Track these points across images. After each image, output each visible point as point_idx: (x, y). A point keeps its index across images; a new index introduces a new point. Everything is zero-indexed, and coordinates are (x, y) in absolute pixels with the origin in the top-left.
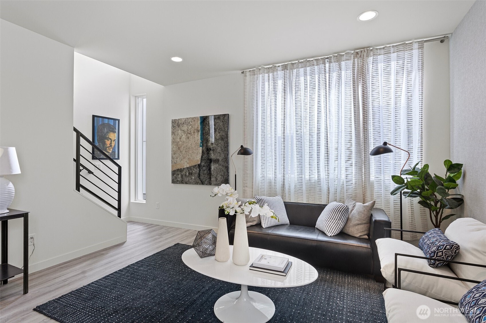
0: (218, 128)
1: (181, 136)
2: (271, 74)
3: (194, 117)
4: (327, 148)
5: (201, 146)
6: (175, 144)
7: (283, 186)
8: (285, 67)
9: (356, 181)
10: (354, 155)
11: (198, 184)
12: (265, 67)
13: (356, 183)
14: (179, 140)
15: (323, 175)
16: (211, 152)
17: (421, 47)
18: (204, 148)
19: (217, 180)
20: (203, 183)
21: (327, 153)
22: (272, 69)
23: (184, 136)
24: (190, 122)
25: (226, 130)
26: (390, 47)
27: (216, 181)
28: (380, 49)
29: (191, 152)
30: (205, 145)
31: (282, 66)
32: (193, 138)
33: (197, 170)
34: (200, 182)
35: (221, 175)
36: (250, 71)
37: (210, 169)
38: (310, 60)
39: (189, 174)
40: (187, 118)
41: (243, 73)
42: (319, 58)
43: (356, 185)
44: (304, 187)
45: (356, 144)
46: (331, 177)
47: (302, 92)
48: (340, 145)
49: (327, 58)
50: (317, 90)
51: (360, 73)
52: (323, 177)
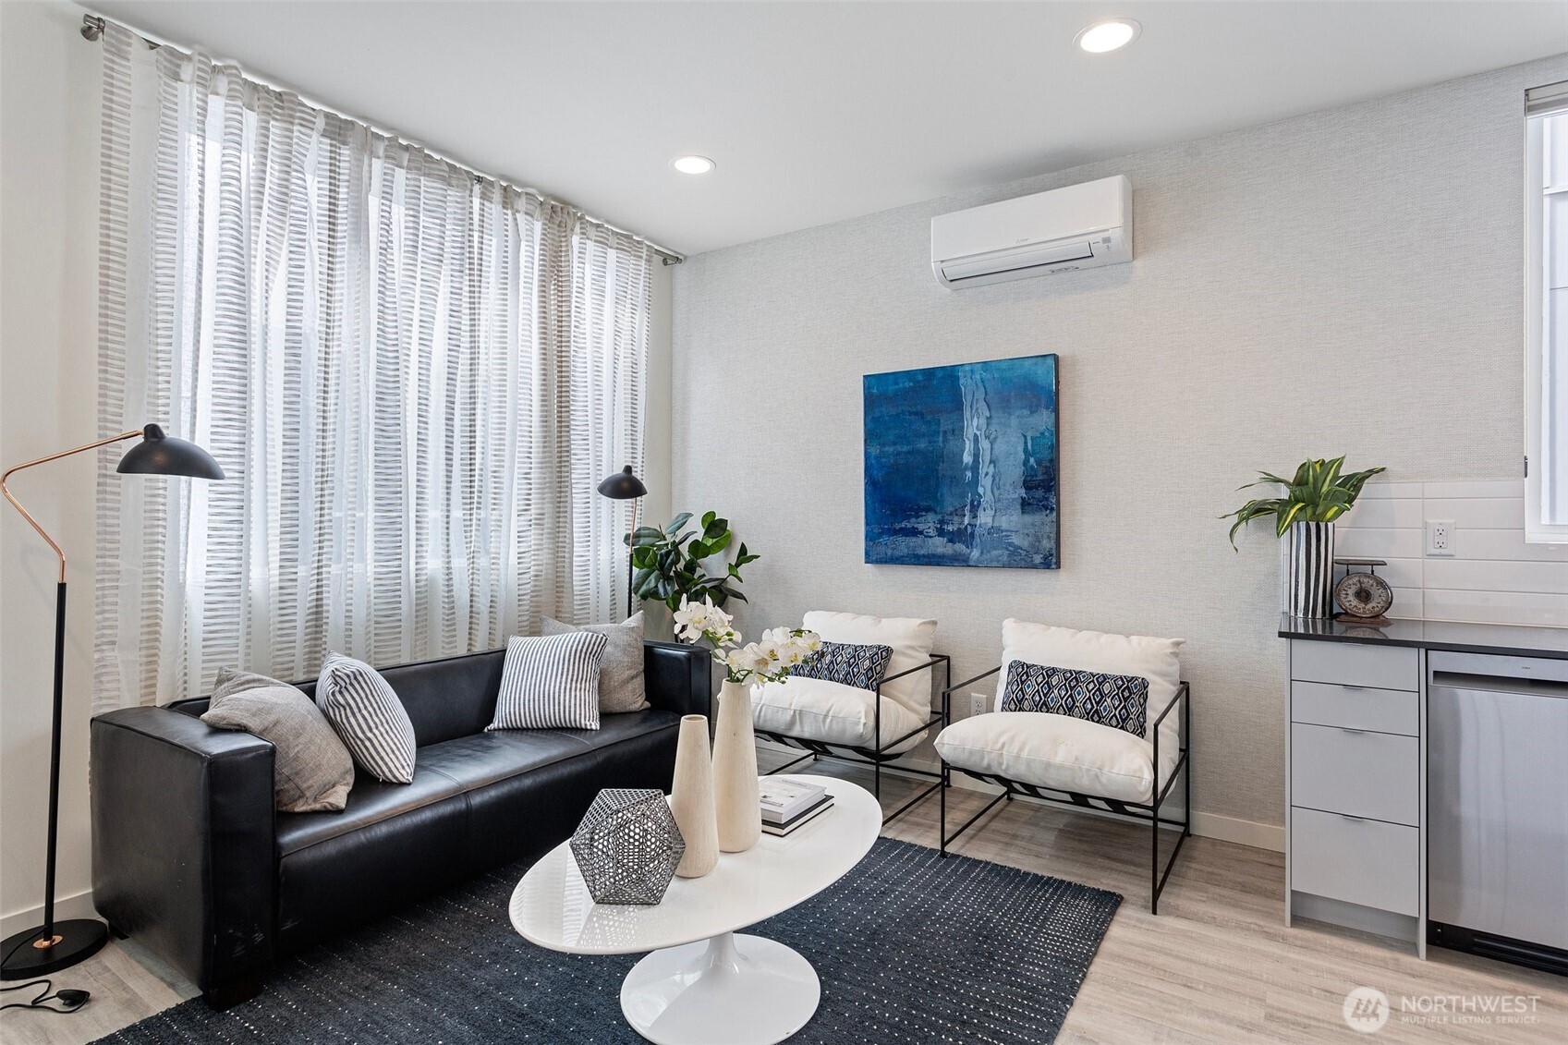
4: (471, 470)
7: (317, 613)
8: (337, 131)
10: (534, 497)
17: (649, 261)
21: (471, 487)
26: (607, 229)
28: (591, 223)
36: (154, 47)
38: (429, 156)
41: (92, 29)
42: (458, 165)
44: (404, 607)
45: (544, 463)
46: (483, 562)
47: (398, 257)
48: (507, 464)
49: (479, 180)
50: (446, 270)
51: (555, 268)
52: (459, 563)
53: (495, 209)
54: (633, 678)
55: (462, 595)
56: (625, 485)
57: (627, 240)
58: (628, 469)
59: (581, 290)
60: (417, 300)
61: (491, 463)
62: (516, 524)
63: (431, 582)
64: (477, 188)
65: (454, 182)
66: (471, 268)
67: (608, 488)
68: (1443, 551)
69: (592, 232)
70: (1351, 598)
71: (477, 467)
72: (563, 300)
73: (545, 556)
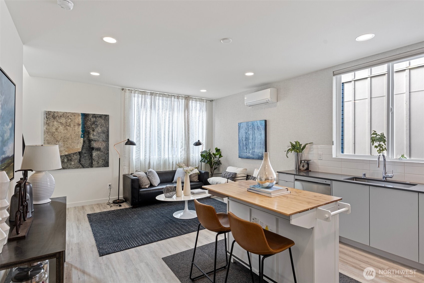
0: (100, 124)
1: (57, 127)
2: (143, 96)
3: (74, 113)
5: (82, 137)
6: (49, 134)
8: (152, 94)
9: (184, 158)
10: (183, 146)
11: (78, 168)
12: (139, 90)
14: (54, 131)
16: (92, 142)
17: (206, 102)
18: (85, 139)
19: (99, 164)
20: (83, 167)
22: (144, 93)
23: (61, 128)
24: (70, 117)
25: (108, 126)
26: (197, 98)
27: (98, 164)
28: (194, 98)
29: (70, 142)
30: (87, 136)
31: (150, 92)
32: (73, 130)
33: (77, 157)
34: (81, 166)
35: (103, 159)
36: (129, 90)
37: (91, 155)
38: (165, 94)
39: (68, 160)
40: (66, 113)
41: (123, 89)
42: (170, 94)
44: (162, 163)
45: (185, 140)
46: (174, 156)
47: (161, 110)
48: (178, 140)
49: (173, 96)
50: (168, 111)
51: (187, 107)
52: (170, 156)
53: (176, 100)
54: (195, 176)
55: (171, 162)
56: (198, 143)
57: (201, 100)
58: (199, 141)
59: (192, 110)
60: (164, 116)
61: (176, 140)
62: (180, 150)
63: (166, 159)
64: (173, 97)
65: (169, 97)
66: (172, 109)
67: (195, 144)
68: (321, 159)
69: (194, 99)
70: (301, 167)
71: (173, 141)
72: (188, 112)
73: (186, 155)
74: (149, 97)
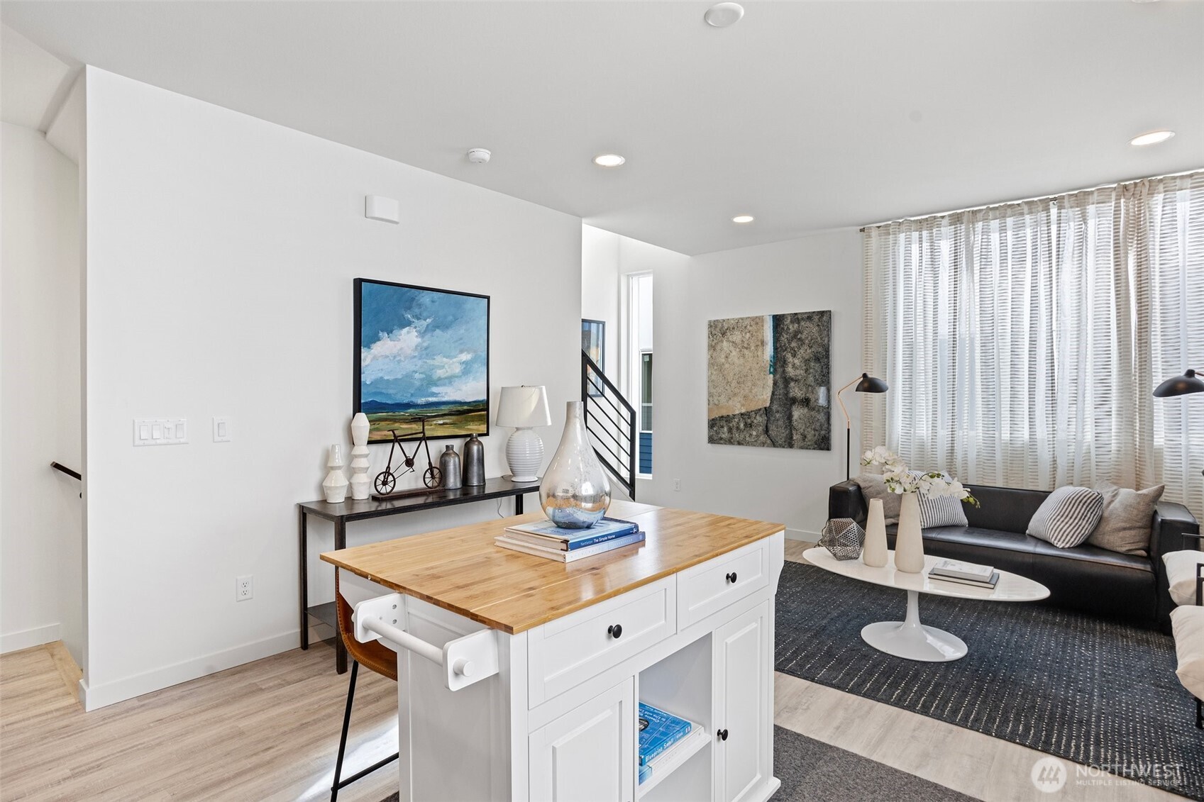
0: (807, 338)
1: (728, 352)
2: (925, 234)
3: (756, 317)
4: (1052, 380)
5: (770, 373)
6: (716, 368)
7: (952, 453)
8: (956, 219)
9: (1119, 447)
10: (1114, 395)
11: (763, 446)
12: (912, 219)
13: (1119, 451)
14: (723, 360)
15: (1042, 432)
16: (792, 384)
18: (778, 376)
19: (806, 440)
20: (774, 444)
21: (1052, 390)
22: (927, 223)
23: (734, 353)
24: (748, 327)
25: (826, 341)
27: (804, 440)
29: (749, 384)
30: (780, 370)
31: (950, 216)
32: (754, 357)
33: (760, 419)
34: (769, 441)
35: (815, 430)
36: (879, 227)
37: (790, 417)
38: (1013, 205)
39: (746, 425)
40: (742, 319)
41: (862, 230)
42: (1035, 199)
43: (1118, 454)
45: (1122, 371)
47: (994, 268)
48: (1083, 376)
49: (1054, 199)
53: (1069, 213)
56: (1181, 385)
58: (1190, 374)
60: (1009, 287)
62: (1092, 414)
64: (1054, 205)
65: (1034, 211)
69: (1183, 184)
74: (947, 230)
